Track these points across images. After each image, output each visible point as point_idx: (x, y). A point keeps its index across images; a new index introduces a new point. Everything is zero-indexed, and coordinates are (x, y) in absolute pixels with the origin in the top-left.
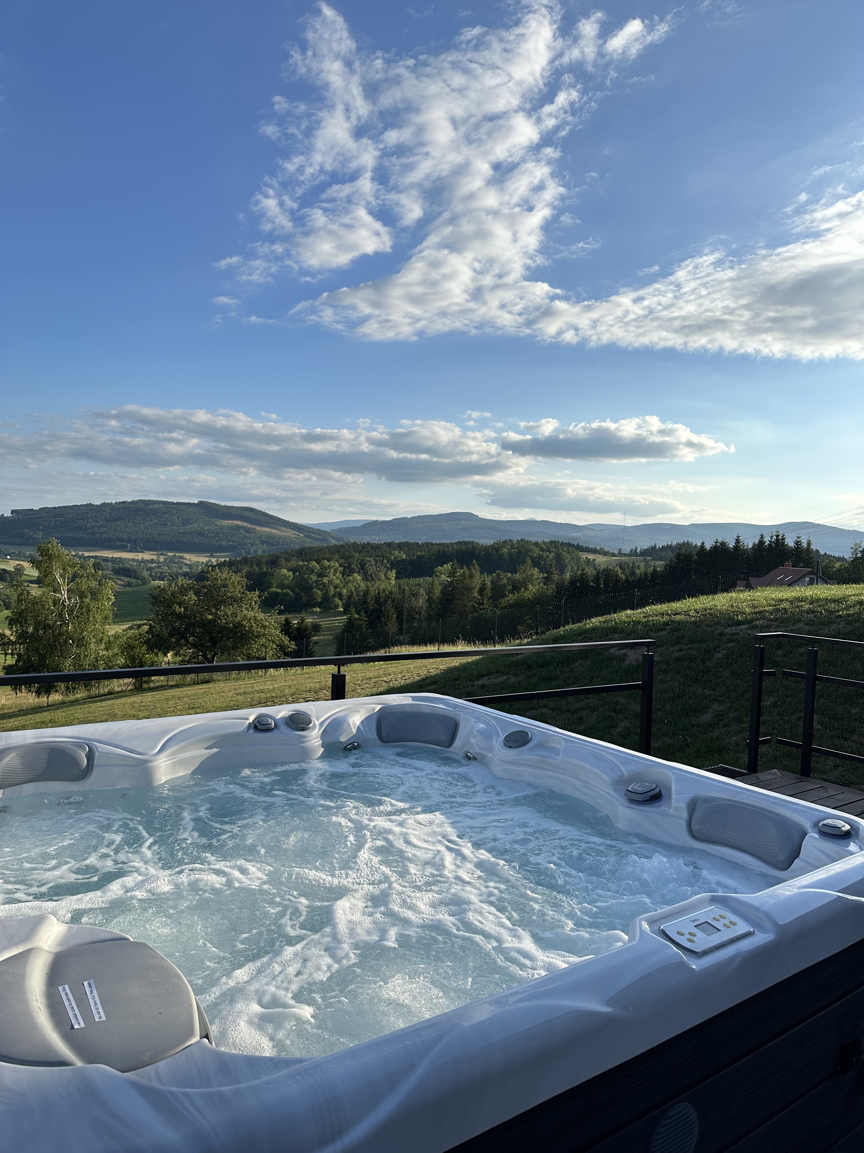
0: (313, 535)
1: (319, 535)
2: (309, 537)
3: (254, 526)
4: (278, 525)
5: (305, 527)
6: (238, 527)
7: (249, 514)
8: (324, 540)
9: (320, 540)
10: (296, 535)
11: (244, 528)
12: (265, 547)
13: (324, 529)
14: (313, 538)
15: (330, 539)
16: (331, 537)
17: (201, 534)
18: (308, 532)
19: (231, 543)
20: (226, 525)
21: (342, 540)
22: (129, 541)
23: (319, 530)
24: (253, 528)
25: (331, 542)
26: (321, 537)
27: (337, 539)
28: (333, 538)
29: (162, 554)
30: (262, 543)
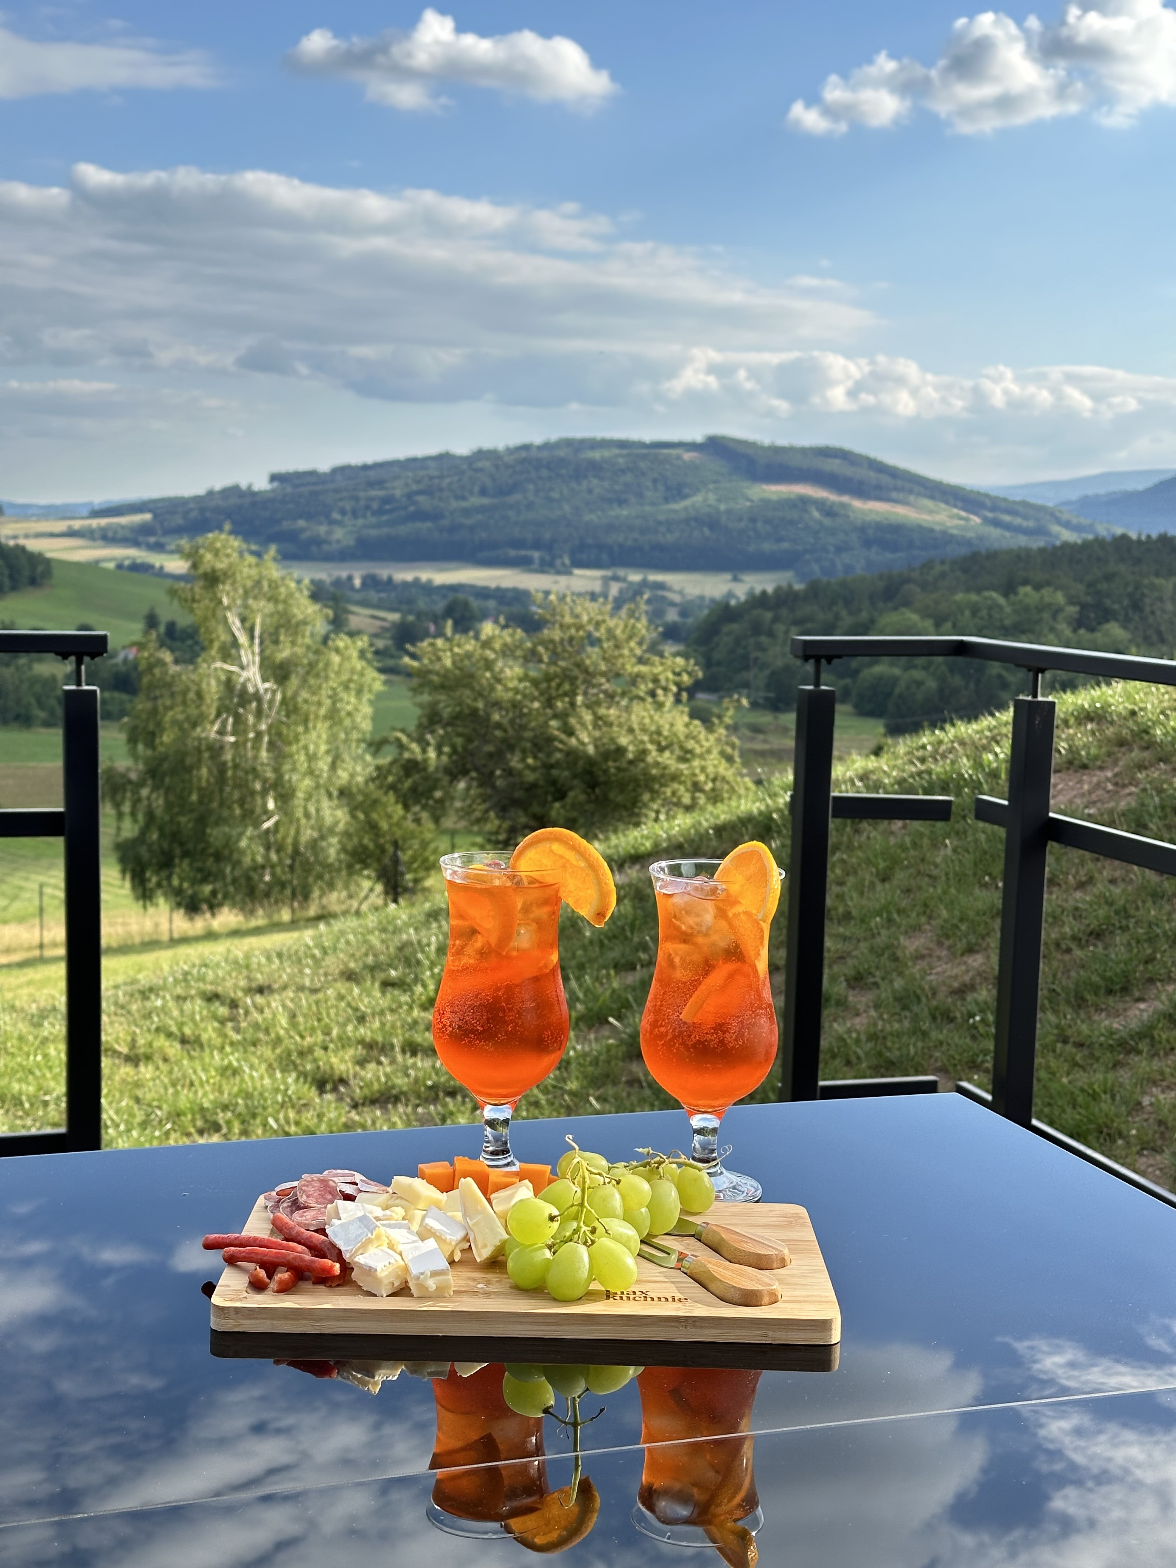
0: (1007, 518)
1: (1026, 518)
2: (996, 523)
3: (846, 499)
4: (911, 492)
5: (987, 495)
6: (804, 502)
7: (833, 465)
8: (1040, 531)
9: (1027, 532)
10: (961, 518)
11: (820, 504)
12: (875, 554)
13: (1040, 502)
14: (1007, 527)
15: (1055, 528)
16: (1059, 522)
17: (712, 522)
18: (994, 509)
19: (785, 545)
20: (774, 497)
21: (1090, 528)
22: (537, 545)
23: (1024, 504)
24: (843, 505)
25: (1057, 537)
26: (1031, 524)
27: (1077, 528)
28: (1067, 525)
29: (616, 578)
30: (868, 543)
